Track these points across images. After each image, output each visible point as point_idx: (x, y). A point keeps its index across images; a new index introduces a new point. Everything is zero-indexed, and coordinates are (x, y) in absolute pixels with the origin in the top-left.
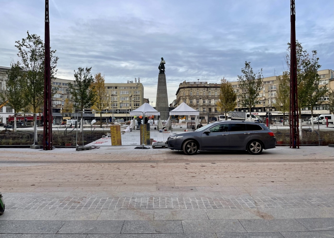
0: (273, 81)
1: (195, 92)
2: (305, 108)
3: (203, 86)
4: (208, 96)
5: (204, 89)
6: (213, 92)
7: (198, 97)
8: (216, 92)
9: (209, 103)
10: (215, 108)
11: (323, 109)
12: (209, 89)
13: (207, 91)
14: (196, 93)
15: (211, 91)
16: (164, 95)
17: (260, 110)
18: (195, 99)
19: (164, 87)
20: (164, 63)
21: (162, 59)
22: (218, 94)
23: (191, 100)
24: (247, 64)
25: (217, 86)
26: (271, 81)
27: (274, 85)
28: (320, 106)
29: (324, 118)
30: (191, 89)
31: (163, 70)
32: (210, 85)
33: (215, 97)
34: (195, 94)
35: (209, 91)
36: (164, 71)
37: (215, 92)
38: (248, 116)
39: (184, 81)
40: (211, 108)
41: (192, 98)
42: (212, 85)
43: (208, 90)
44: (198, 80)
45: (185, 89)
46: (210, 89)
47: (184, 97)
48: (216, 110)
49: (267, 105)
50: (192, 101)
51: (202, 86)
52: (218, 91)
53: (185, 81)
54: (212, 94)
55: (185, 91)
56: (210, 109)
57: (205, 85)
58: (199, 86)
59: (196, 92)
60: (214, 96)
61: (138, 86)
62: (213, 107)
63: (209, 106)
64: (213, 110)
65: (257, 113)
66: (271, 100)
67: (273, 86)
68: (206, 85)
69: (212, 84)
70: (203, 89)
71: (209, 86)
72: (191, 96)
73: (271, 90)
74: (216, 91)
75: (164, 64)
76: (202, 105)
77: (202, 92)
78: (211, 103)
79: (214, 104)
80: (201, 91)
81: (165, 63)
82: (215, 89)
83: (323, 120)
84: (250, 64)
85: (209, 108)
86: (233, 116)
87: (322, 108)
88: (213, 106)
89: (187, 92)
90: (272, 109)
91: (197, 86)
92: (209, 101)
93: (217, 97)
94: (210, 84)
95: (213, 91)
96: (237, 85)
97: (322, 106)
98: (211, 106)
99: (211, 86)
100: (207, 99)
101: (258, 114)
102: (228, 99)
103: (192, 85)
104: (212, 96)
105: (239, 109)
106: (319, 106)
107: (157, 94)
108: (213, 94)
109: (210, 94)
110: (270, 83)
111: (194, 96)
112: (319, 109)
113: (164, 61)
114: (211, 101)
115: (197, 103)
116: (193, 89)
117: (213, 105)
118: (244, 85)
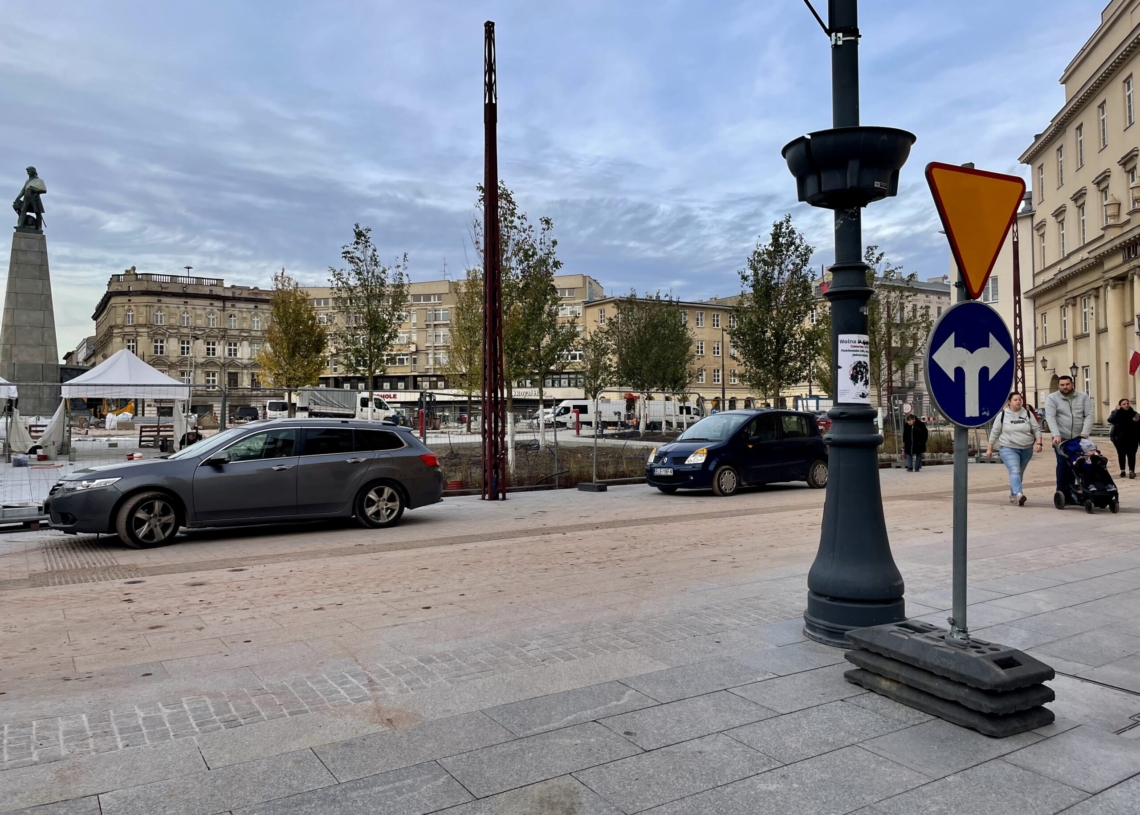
0: (440, 296)
1: (175, 314)
3: (206, 291)
4: (225, 330)
5: (211, 304)
6: (245, 318)
7: (185, 331)
8: (256, 319)
9: (230, 355)
10: (253, 375)
11: (569, 385)
12: (228, 304)
13: (224, 310)
14: (178, 317)
15: (236, 313)
16: (38, 315)
17: (401, 385)
18: (176, 337)
19: (40, 283)
20: (40, 188)
21: (32, 173)
22: (263, 325)
23: (156, 342)
24: (359, 235)
25: (259, 297)
26: (434, 295)
27: (442, 306)
28: (563, 376)
29: (572, 409)
30: (159, 301)
31: (34, 215)
32: (233, 290)
33: (253, 333)
34: (173, 321)
35: (230, 312)
36: (38, 223)
37: (253, 317)
38: (364, 403)
39: (129, 268)
40: (236, 374)
41: (163, 334)
42: (240, 291)
43: (224, 307)
44: (189, 268)
45: (135, 299)
46: (233, 306)
47: (127, 330)
48: (255, 383)
49: (423, 371)
50: (162, 347)
51: (202, 292)
52: (263, 313)
53: (134, 268)
54: (240, 324)
55: (133, 308)
56: (233, 379)
57: (213, 288)
58: (190, 290)
59: (177, 311)
60: (249, 331)
62: (245, 371)
63: (230, 365)
64: (245, 382)
65: (392, 394)
66: (435, 354)
67: (441, 312)
68: (218, 291)
69: (241, 288)
70: (207, 302)
71: (229, 294)
72: (160, 327)
73: (436, 323)
74: (256, 315)
75: (41, 196)
76: (203, 360)
77: (203, 312)
78: (235, 354)
79: (249, 359)
80: (199, 312)
81: (44, 192)
82: (252, 306)
83: (568, 416)
84: (368, 235)
85: (229, 373)
86: (316, 403)
87: (567, 381)
88: (245, 367)
89: (143, 310)
90: (436, 382)
91: (181, 291)
92: (230, 350)
93: (259, 334)
94: (233, 287)
95: (245, 315)
96: (330, 301)
97: (566, 376)
98: (237, 366)
99: (237, 295)
100: (222, 342)
101: (395, 396)
102: (296, 344)
103: (163, 285)
104: (242, 330)
105: (335, 378)
106: (558, 377)
107: (7, 310)
108: (245, 326)
109: (234, 324)
110: (432, 301)
111: (171, 327)
112: (560, 386)
113: (42, 182)
114: (235, 350)
115: (183, 353)
116: (164, 299)
117: (245, 361)
118: (351, 302)
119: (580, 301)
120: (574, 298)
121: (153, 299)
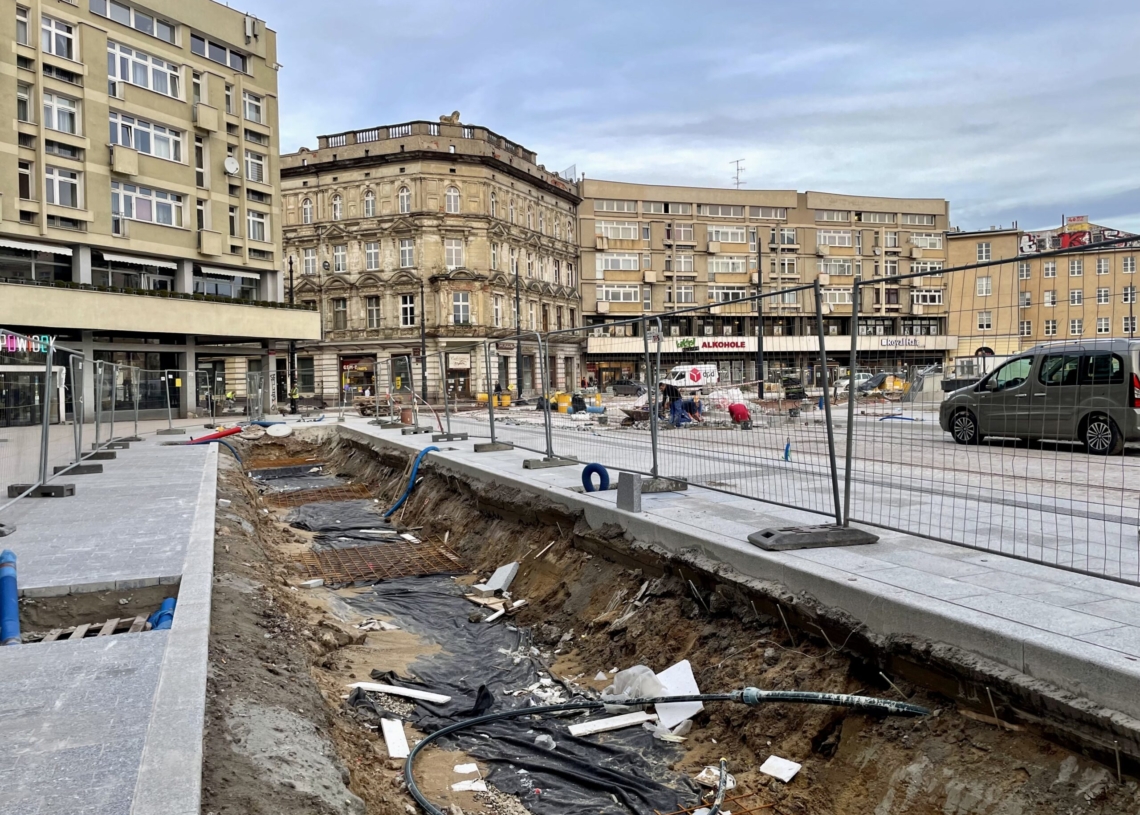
0: (784, 211)
1: (505, 202)
2: (875, 329)
3: (526, 169)
5: (530, 191)
6: (551, 220)
8: (557, 223)
10: (557, 308)
12: (539, 195)
13: (537, 204)
14: (507, 208)
15: (544, 209)
17: (728, 329)
18: (508, 241)
26: (776, 208)
27: (788, 225)
28: (915, 322)
30: (494, 177)
32: (542, 172)
34: (504, 214)
37: (555, 218)
39: (449, 115)
41: (498, 235)
42: (546, 176)
43: (537, 197)
45: (462, 169)
46: (542, 199)
47: (450, 222)
48: (559, 321)
49: (768, 310)
50: (495, 255)
52: (562, 214)
53: (456, 114)
54: (547, 227)
55: (459, 184)
56: (545, 314)
57: (530, 166)
58: (515, 165)
59: (507, 197)
60: (553, 240)
61: (250, 49)
62: (552, 303)
64: (552, 320)
67: (785, 232)
68: (533, 171)
70: (526, 187)
71: (540, 177)
72: (496, 222)
73: (783, 246)
74: (557, 215)
76: (527, 281)
77: (525, 204)
79: (553, 284)
80: (522, 202)
82: (554, 200)
85: (545, 304)
87: (919, 328)
88: (551, 295)
89: (478, 189)
95: (550, 214)
97: (919, 322)
98: (547, 294)
99: (545, 181)
103: (495, 151)
104: (549, 238)
106: (910, 323)
108: (550, 231)
109: (544, 227)
110: (773, 217)
111: (504, 223)
117: (552, 287)
118: (666, 210)
119: (941, 231)
120: (935, 227)
121: (485, 172)
